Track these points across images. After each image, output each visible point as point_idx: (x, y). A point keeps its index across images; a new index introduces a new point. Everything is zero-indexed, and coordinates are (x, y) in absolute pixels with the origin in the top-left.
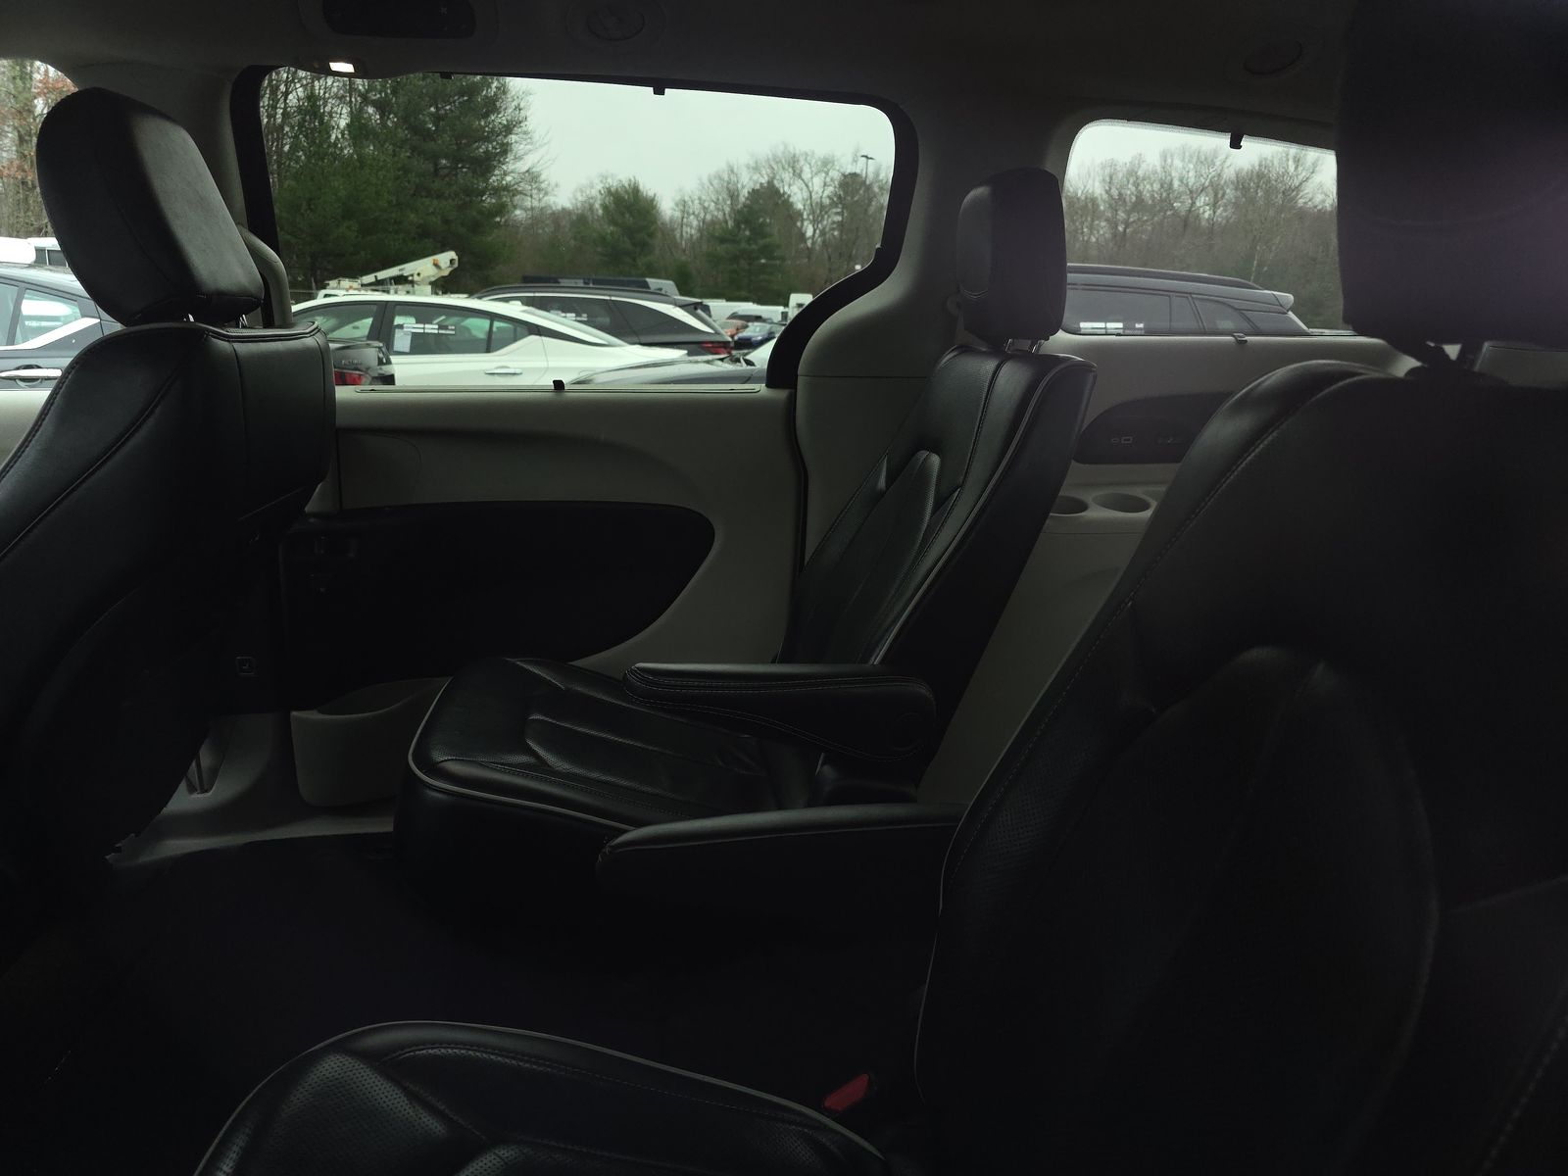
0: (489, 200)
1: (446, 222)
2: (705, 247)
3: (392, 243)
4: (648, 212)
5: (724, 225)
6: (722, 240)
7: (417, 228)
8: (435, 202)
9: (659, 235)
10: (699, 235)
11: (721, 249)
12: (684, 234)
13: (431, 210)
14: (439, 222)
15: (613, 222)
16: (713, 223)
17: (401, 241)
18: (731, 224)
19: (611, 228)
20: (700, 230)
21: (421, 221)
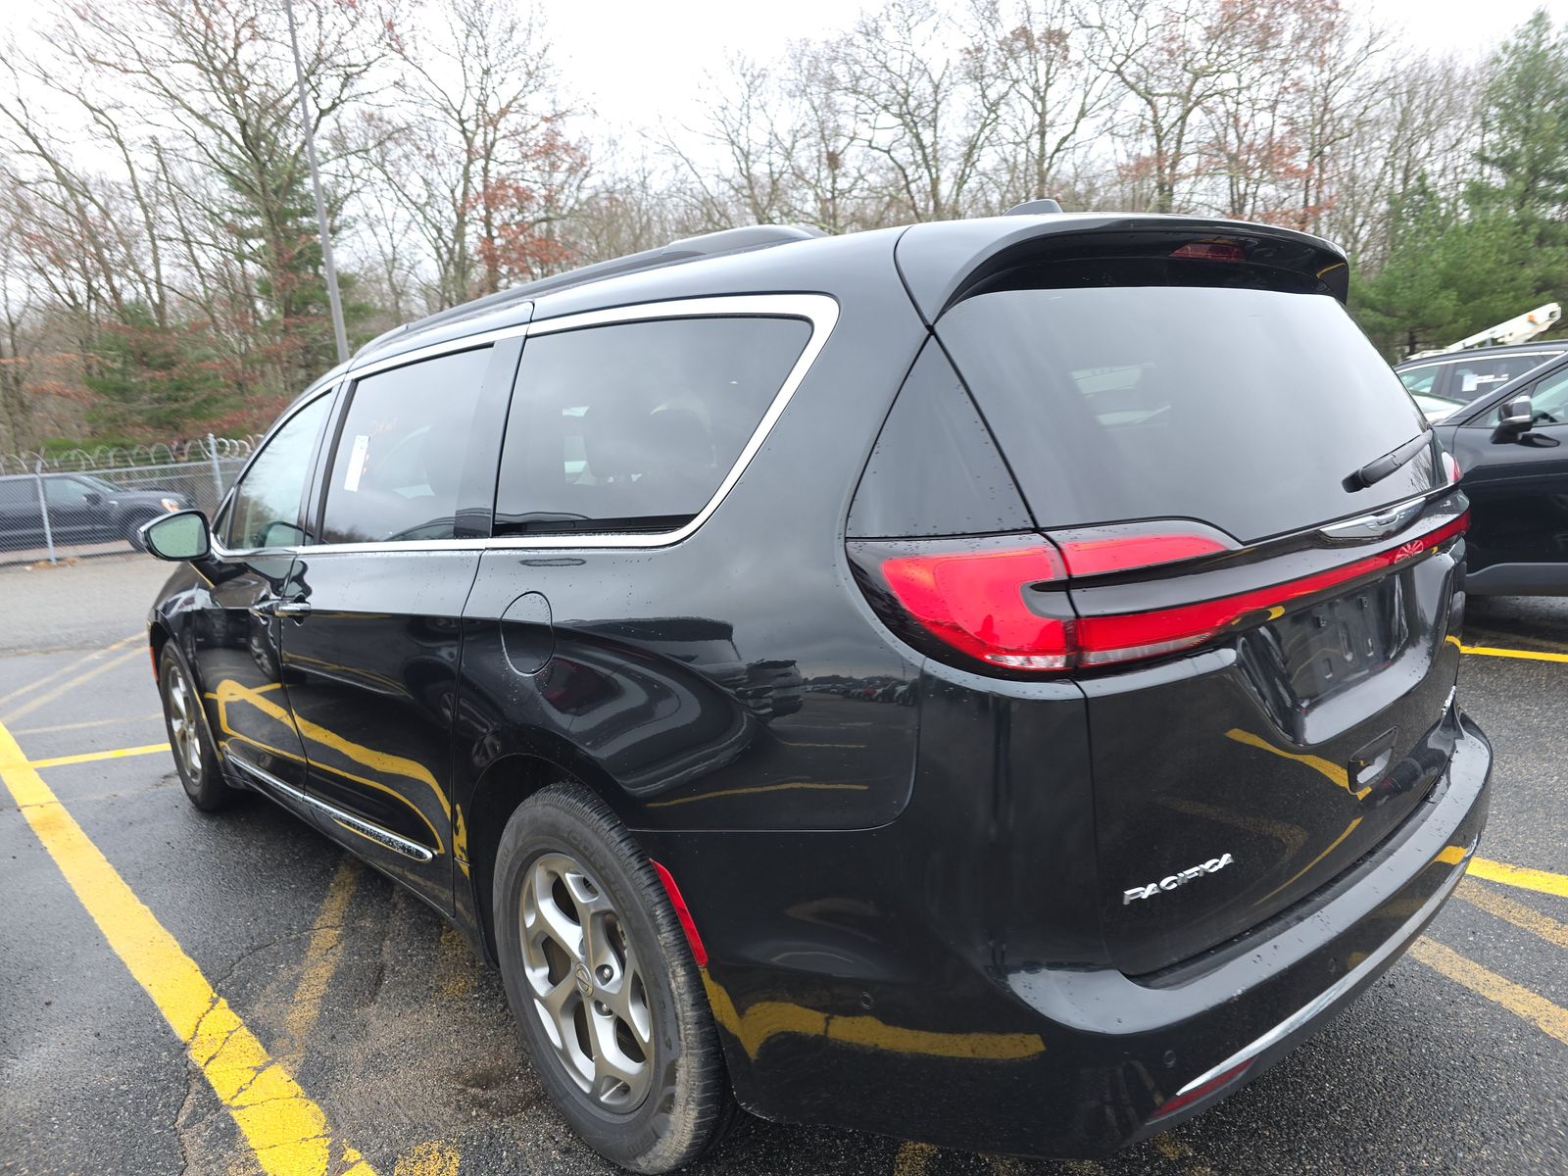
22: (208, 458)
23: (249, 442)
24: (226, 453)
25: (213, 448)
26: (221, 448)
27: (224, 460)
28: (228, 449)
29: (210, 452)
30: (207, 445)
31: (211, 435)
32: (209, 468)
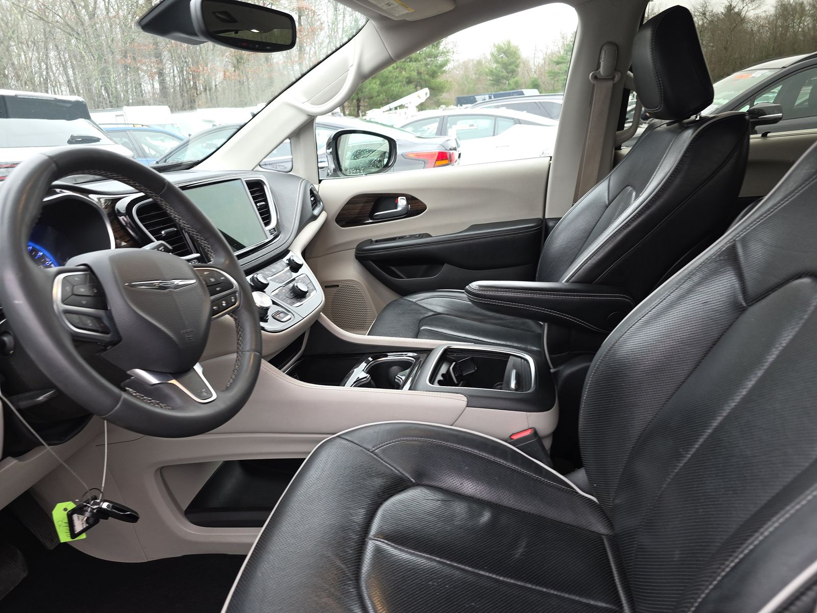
0: (440, 60)
1: (419, 73)
2: (547, 68)
3: (395, 88)
4: (516, 53)
5: (558, 54)
6: (558, 63)
7: (406, 79)
8: (414, 63)
9: (521, 65)
10: (543, 62)
11: (557, 68)
12: (535, 62)
13: (412, 68)
14: (416, 74)
15: (497, 62)
16: (552, 54)
17: (399, 87)
18: (562, 52)
19: (495, 65)
20: (544, 59)
21: (408, 75)
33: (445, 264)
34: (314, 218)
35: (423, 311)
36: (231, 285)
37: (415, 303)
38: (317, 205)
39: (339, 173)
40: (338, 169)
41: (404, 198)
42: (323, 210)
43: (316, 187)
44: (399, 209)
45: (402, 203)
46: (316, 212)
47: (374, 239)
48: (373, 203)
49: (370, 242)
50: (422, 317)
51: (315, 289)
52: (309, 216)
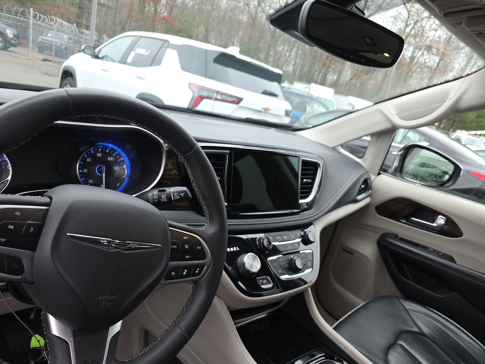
22: (29, 19)
23: (48, 18)
24: (37, 19)
25: (31, 15)
26: (35, 16)
27: (34, 21)
28: (38, 17)
29: (30, 16)
30: (30, 13)
31: (32, 9)
32: (28, 23)
33: (455, 292)
34: (356, 201)
35: (411, 323)
36: (204, 257)
37: (407, 311)
38: (365, 191)
39: (398, 174)
40: (400, 171)
41: (444, 218)
42: (370, 196)
43: (373, 177)
44: (435, 225)
45: (441, 221)
46: (359, 197)
47: (400, 236)
48: (413, 209)
49: (396, 237)
50: (406, 328)
51: (312, 268)
52: (351, 198)
